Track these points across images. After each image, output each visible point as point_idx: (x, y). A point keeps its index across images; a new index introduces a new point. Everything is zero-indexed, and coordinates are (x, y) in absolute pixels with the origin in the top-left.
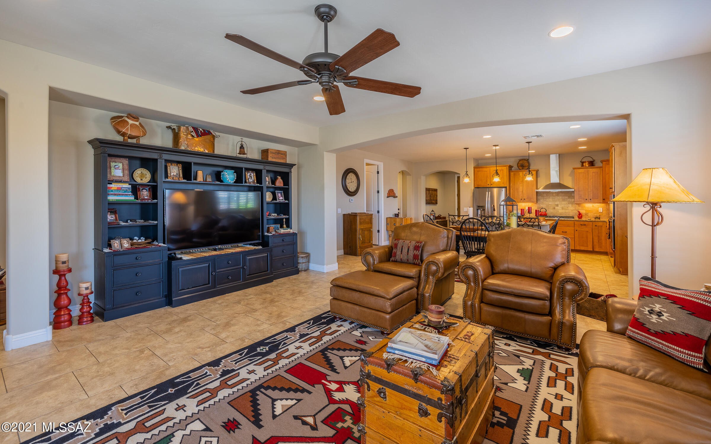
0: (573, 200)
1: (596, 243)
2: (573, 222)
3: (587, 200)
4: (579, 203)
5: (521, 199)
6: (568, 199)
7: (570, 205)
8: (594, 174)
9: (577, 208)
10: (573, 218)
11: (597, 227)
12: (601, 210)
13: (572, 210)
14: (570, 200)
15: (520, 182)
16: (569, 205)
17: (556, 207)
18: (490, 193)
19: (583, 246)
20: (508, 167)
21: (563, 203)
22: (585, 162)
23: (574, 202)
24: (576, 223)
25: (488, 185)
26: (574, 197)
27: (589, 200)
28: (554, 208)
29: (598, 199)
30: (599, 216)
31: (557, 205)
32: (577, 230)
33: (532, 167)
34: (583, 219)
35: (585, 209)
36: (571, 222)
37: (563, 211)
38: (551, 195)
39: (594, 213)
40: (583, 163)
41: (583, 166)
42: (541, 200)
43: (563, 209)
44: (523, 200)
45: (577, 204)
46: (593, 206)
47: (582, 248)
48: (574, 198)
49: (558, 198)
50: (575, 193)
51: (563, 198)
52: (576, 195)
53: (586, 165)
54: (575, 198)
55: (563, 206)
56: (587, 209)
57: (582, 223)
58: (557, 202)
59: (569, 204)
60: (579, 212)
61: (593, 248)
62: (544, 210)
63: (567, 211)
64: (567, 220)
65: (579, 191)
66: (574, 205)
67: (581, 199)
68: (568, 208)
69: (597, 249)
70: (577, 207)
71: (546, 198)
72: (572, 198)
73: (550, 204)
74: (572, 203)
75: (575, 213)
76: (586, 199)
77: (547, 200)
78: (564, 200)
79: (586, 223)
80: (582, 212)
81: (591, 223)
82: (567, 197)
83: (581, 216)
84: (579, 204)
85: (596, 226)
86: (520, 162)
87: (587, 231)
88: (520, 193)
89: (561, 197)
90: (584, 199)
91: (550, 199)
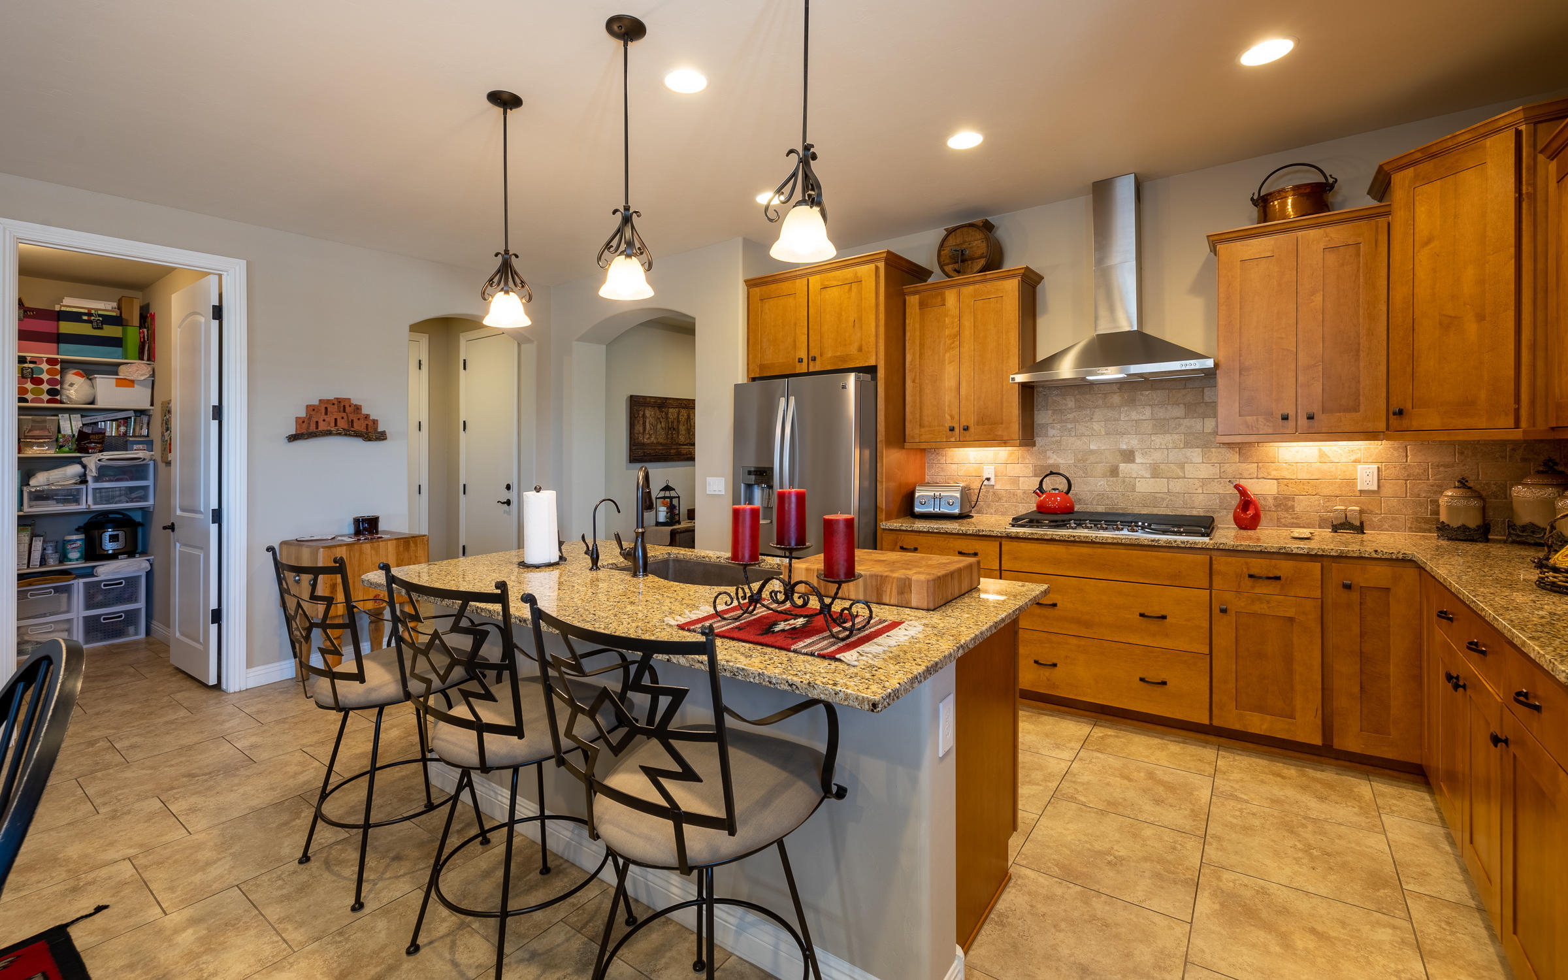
0: (1209, 424)
1: (1346, 702)
2: (1203, 558)
3: (1291, 423)
4: (1238, 439)
5: (952, 429)
6: (1186, 422)
7: (1196, 455)
8: (1331, 258)
9: (1230, 469)
10: (1205, 525)
11: (1355, 596)
12: (1366, 477)
13: (1205, 482)
14: (1196, 424)
15: (948, 342)
16: (1188, 452)
17: (1122, 466)
18: (792, 400)
19: (1261, 709)
20: (881, 265)
21: (1158, 440)
22: (1281, 194)
23: (1215, 433)
24: (1221, 563)
25: (801, 361)
26: (1210, 410)
27: (1303, 421)
28: (1114, 472)
29: (1355, 409)
30: (1361, 512)
31: (1129, 456)
32: (1224, 611)
33: (1014, 261)
34: (1269, 536)
35: (1274, 474)
36: (1190, 557)
37: (1159, 486)
38: (1100, 402)
39: (1328, 498)
40: (1263, 203)
41: (1265, 216)
42: (1051, 432)
43: (1156, 473)
44: (965, 435)
45: (1229, 445)
46: (1322, 455)
47: (1258, 724)
48: (1215, 416)
49: (1134, 415)
50: (1221, 380)
51: (1161, 413)
52: (1225, 395)
53: (1283, 206)
54: (1221, 411)
55: (1157, 456)
56: (1286, 474)
57: (1259, 566)
58: (1126, 439)
59: (1187, 445)
60: (1242, 492)
61: (1327, 729)
62: (1062, 484)
63: (1177, 486)
64: (1169, 547)
65: (1241, 371)
66: (1216, 454)
67: (1249, 419)
68: (1183, 468)
69: (1351, 742)
70: (1233, 464)
71: (1075, 421)
72: (1204, 416)
73: (1092, 452)
74: (1205, 442)
75: (1223, 498)
76: (1285, 418)
77: (1081, 428)
78: (1161, 427)
79: (1285, 568)
80: (1262, 489)
81: (1317, 566)
82: (1179, 411)
83: (1251, 513)
84: (1241, 448)
85: (1348, 587)
86: (952, 241)
87: (1291, 620)
88: (947, 399)
89: (1148, 412)
90: (1269, 414)
91: (1096, 426)
